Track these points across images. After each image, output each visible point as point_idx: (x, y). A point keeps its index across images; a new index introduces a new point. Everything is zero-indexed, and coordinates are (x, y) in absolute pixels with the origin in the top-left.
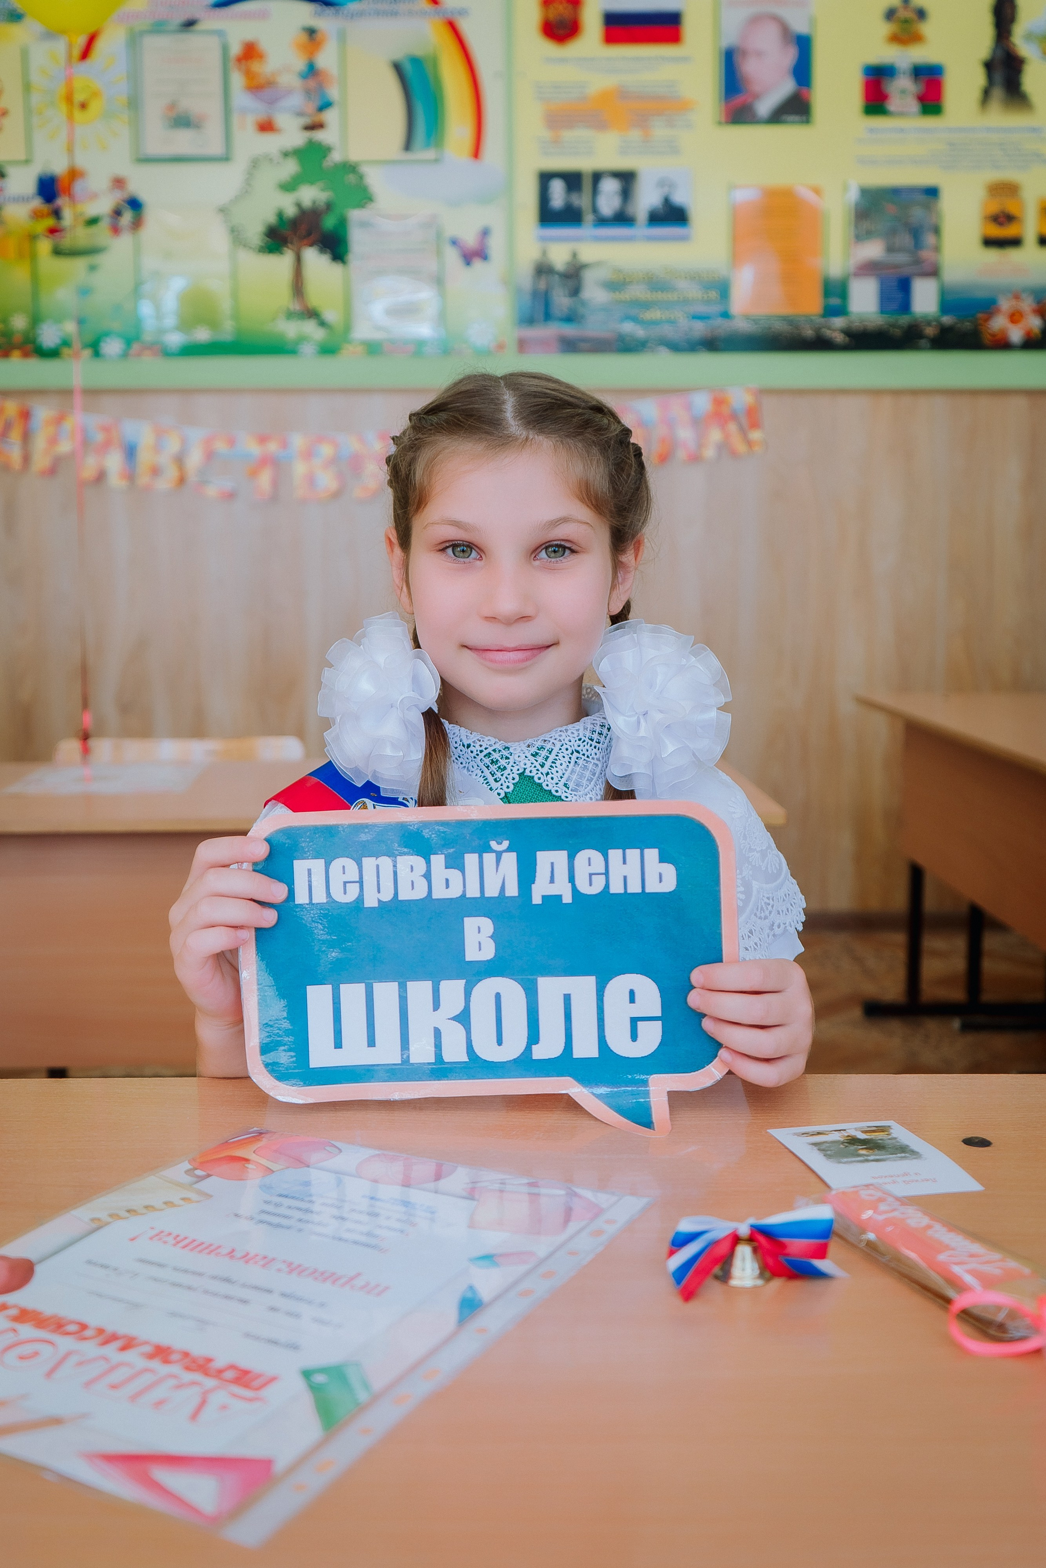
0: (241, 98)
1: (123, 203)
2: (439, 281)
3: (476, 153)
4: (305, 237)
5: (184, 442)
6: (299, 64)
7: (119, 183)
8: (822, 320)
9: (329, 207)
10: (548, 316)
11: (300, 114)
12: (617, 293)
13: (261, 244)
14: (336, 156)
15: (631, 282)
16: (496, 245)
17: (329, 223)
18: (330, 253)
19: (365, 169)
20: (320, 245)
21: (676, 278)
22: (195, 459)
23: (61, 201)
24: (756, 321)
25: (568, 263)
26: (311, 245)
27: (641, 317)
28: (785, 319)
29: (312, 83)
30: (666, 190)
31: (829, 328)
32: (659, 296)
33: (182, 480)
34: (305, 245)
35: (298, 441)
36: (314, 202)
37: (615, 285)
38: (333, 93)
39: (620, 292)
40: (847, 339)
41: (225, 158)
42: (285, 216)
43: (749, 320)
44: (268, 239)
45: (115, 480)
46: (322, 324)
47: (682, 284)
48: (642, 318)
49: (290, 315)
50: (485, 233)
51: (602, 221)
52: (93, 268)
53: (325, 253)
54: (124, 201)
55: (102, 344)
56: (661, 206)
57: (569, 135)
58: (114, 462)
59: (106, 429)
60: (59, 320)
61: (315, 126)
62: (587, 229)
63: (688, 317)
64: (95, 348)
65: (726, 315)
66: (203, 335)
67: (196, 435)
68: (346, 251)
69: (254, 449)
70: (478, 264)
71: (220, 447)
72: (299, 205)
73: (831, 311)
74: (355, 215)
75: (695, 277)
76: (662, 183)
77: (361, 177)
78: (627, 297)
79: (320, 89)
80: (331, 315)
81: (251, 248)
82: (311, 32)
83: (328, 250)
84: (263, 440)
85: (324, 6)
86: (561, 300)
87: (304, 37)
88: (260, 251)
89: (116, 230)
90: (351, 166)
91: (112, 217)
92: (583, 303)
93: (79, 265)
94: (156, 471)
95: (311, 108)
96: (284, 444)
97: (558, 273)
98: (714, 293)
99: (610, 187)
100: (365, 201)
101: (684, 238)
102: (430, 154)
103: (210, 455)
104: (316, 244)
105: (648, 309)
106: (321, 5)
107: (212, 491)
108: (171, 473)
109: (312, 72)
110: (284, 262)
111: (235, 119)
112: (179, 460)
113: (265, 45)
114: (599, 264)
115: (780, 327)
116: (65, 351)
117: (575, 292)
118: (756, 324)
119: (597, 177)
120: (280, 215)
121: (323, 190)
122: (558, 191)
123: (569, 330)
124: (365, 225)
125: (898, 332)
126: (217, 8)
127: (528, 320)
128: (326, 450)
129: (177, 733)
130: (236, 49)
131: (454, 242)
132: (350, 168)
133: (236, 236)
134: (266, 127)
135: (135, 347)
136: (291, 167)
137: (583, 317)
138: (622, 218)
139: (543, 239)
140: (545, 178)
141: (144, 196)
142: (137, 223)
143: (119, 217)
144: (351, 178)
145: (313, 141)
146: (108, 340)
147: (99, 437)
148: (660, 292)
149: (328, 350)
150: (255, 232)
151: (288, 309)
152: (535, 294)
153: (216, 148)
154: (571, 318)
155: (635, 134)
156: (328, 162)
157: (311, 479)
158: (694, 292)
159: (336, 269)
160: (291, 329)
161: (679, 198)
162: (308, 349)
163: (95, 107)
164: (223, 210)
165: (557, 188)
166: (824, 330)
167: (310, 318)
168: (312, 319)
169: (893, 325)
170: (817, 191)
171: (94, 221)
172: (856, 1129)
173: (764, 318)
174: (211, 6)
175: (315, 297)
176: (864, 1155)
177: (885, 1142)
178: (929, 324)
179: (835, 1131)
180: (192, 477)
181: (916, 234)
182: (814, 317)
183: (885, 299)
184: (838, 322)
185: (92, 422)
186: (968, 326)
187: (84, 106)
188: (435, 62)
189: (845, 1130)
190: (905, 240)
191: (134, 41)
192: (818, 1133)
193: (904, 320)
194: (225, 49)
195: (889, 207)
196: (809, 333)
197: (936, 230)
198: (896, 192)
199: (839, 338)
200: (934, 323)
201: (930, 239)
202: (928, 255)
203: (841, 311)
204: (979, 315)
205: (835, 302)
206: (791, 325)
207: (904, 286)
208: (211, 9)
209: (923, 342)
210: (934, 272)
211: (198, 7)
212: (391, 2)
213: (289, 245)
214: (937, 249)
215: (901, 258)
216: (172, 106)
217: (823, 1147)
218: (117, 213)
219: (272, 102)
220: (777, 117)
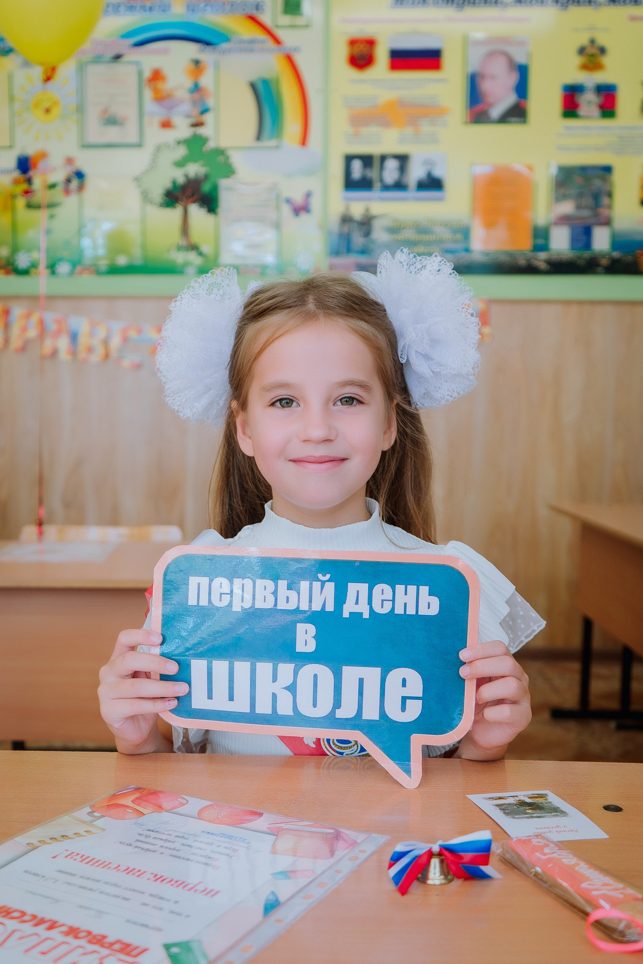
0: (150, 105)
1: (71, 174)
2: (277, 226)
3: (304, 141)
4: (190, 197)
5: (109, 331)
6: (189, 83)
7: (69, 161)
8: (532, 254)
9: (206, 177)
10: (349, 250)
11: (188, 116)
12: (395, 235)
13: (162, 201)
14: (211, 144)
15: (404, 228)
16: (315, 203)
17: (206, 188)
18: (206, 207)
19: (230, 153)
20: (200, 202)
21: (435, 225)
22: (116, 342)
23: (31, 173)
24: (487, 254)
25: (362, 215)
26: (194, 202)
28: (507, 253)
29: (196, 96)
30: (429, 167)
31: (536, 259)
32: (423, 237)
33: (107, 356)
34: (190, 202)
36: (197, 175)
37: (394, 230)
38: (210, 102)
39: (397, 234)
40: (549, 266)
41: (139, 145)
42: (177, 183)
43: (483, 254)
44: (166, 198)
45: (64, 355)
46: (201, 254)
47: (439, 229)
49: (180, 248)
50: (308, 195)
51: (386, 188)
52: (52, 217)
53: (204, 207)
54: (73, 173)
55: (57, 266)
56: (426, 178)
57: (366, 131)
58: (63, 343)
59: (59, 322)
60: (29, 250)
61: (198, 124)
62: (376, 193)
63: (442, 251)
64: (52, 268)
65: (467, 250)
66: (122, 261)
67: (117, 326)
68: (217, 206)
69: (154, 336)
70: (304, 216)
71: (132, 334)
72: (186, 176)
73: (537, 248)
74: (224, 183)
75: (447, 225)
76: (426, 162)
77: (227, 158)
78: (402, 237)
79: (202, 100)
80: (206, 248)
81: (155, 204)
82: (197, 63)
83: (206, 206)
85: (206, 45)
86: (358, 240)
87: (192, 66)
88: (161, 206)
89: (67, 192)
90: (221, 150)
91: (65, 183)
92: (372, 242)
94: (90, 350)
95: (196, 112)
97: (356, 222)
98: (459, 235)
99: (392, 165)
100: (230, 173)
101: (440, 199)
102: (273, 143)
103: (125, 339)
104: (197, 202)
105: (416, 246)
106: (204, 45)
107: (126, 363)
108: (100, 351)
109: (197, 89)
110: (176, 213)
111: (146, 119)
112: (106, 342)
113: (167, 71)
114: (383, 216)
115: (503, 258)
116: (33, 270)
117: (367, 234)
118: (488, 256)
119: (383, 158)
120: (174, 183)
121: (202, 166)
122: (357, 167)
124: (230, 189)
125: (582, 262)
126: (135, 47)
127: (336, 252)
129: (102, 522)
130: (147, 74)
131: (288, 201)
132: (220, 152)
133: (145, 196)
134: (166, 125)
135: (79, 268)
136: (182, 151)
137: (373, 250)
138: (399, 186)
139: (347, 199)
140: (349, 159)
141: (86, 169)
142: (81, 188)
143: (70, 183)
144: (221, 159)
145: (197, 134)
146: (61, 263)
147: (54, 327)
148: (424, 235)
149: (203, 270)
150: (158, 193)
151: (178, 244)
152: (341, 235)
153: (133, 138)
154: (364, 251)
155: (409, 130)
156: (206, 148)
159: (210, 218)
160: (180, 257)
161: (437, 173)
162: (191, 270)
163: (55, 111)
164: (137, 179)
165: (357, 165)
166: (532, 260)
167: (192, 250)
168: (194, 251)
169: (579, 258)
170: (530, 168)
171: (52, 186)
172: (524, 796)
173: (493, 252)
174: (132, 45)
175: (196, 236)
176: (530, 813)
177: (543, 805)
178: (604, 256)
179: (511, 797)
180: (114, 353)
181: (596, 197)
182: (527, 252)
183: (574, 241)
184: (543, 255)
185: (50, 317)
186: (629, 258)
187: (48, 111)
188: (277, 82)
189: (517, 796)
190: (588, 201)
191: (81, 69)
192: (500, 798)
193: (586, 254)
194: (140, 74)
195: (578, 180)
196: (522, 262)
197: (610, 195)
198: (584, 169)
199: (543, 266)
200: (607, 257)
201: (605, 200)
202: (604, 211)
203: (544, 248)
204: (638, 251)
205: (540, 242)
206: (511, 257)
207: (587, 231)
208: (132, 47)
209: (599, 269)
210: (607, 222)
211: (123, 46)
212: (249, 43)
213: (180, 202)
214: (610, 207)
215: (585, 213)
216: (105, 111)
217: (503, 807)
218: (68, 181)
219: (170, 108)
220: (504, 119)
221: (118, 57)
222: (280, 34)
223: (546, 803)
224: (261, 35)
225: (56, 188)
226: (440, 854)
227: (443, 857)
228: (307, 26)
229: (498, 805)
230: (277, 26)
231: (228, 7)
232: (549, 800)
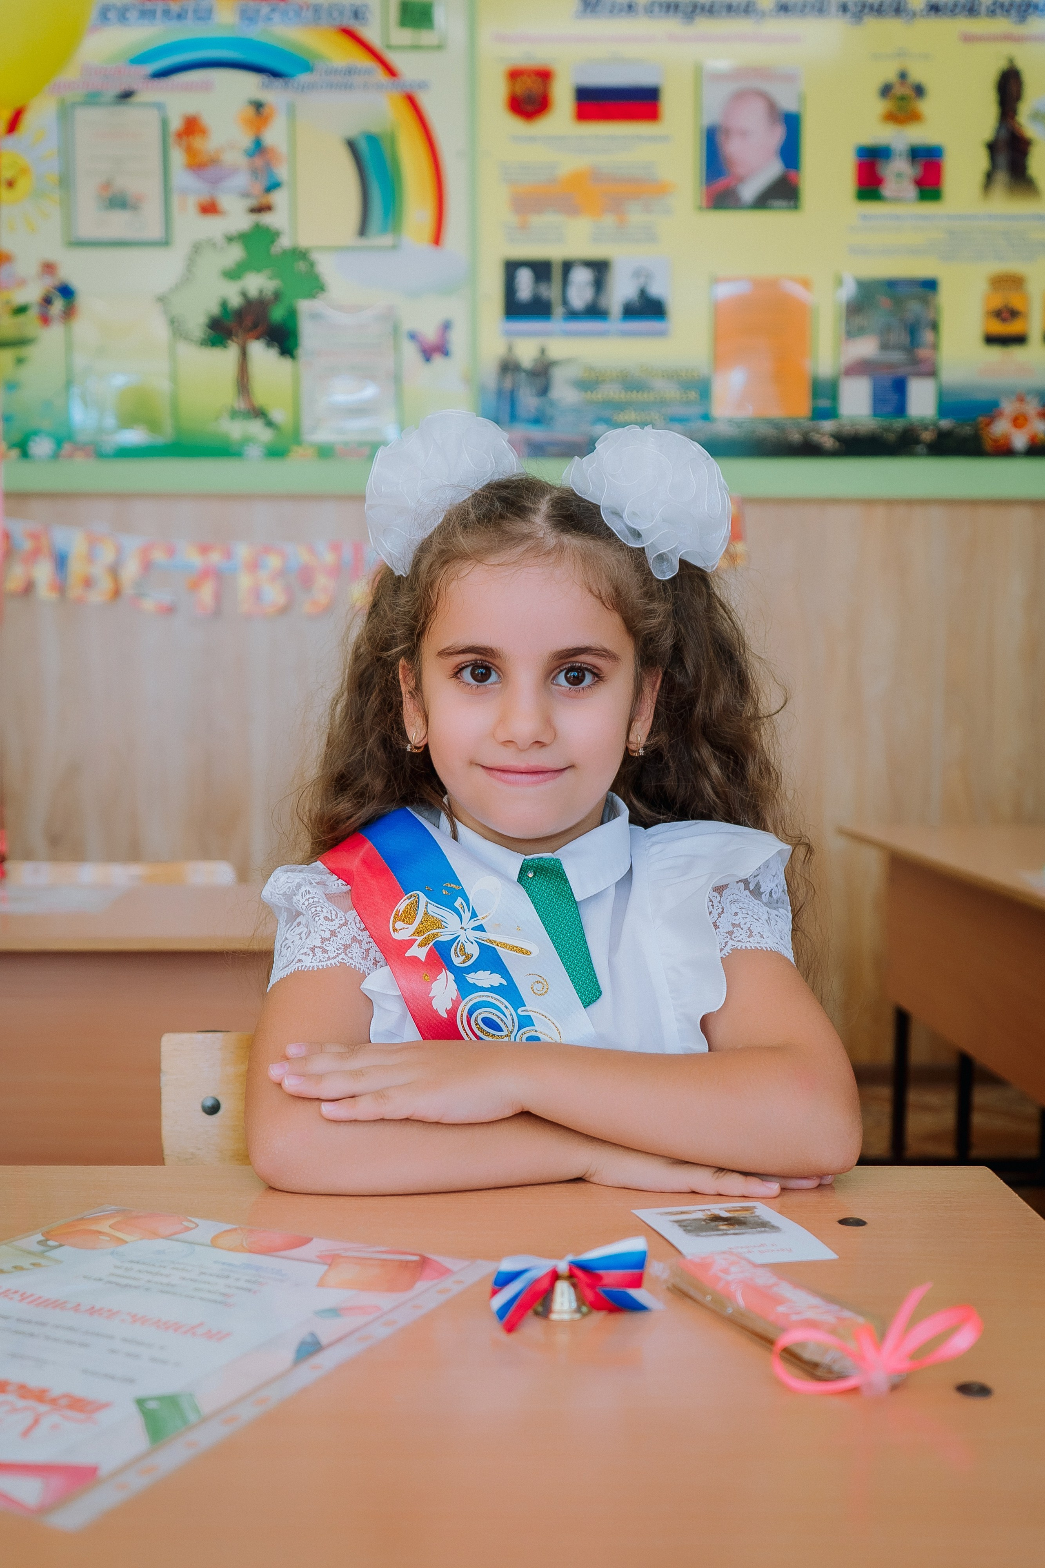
0: (181, 176)
1: (51, 289)
2: (395, 380)
3: (437, 239)
4: (251, 330)
5: (119, 551)
6: (245, 140)
7: (49, 268)
8: (811, 424)
9: (277, 296)
10: (514, 417)
11: (246, 195)
12: (589, 393)
13: (203, 336)
14: (285, 242)
15: (604, 381)
16: (458, 340)
17: (277, 314)
18: (278, 347)
19: (316, 256)
20: (267, 338)
21: (653, 376)
22: (131, 570)
24: (739, 425)
25: (535, 360)
26: (258, 338)
27: (616, 418)
28: (770, 422)
29: (259, 162)
30: (642, 280)
31: (818, 432)
32: (634, 396)
33: (117, 593)
34: (250, 338)
35: (242, 551)
36: (261, 292)
37: (587, 384)
38: (282, 172)
39: (592, 392)
40: (837, 444)
41: (165, 242)
42: (230, 306)
43: (731, 423)
44: (212, 332)
45: (44, 591)
46: (270, 424)
47: (659, 384)
48: (616, 420)
49: (234, 414)
50: (446, 326)
51: (572, 315)
52: (20, 361)
53: (273, 346)
54: (54, 288)
55: (31, 444)
56: (636, 299)
57: (537, 220)
58: (43, 572)
59: (35, 537)
61: (262, 209)
62: (557, 323)
63: (665, 419)
64: (23, 448)
65: (706, 417)
67: (132, 544)
68: (296, 345)
69: (195, 560)
70: (438, 361)
71: (159, 556)
72: (244, 294)
73: (820, 414)
74: (304, 306)
75: (673, 376)
76: (637, 273)
77: (312, 265)
78: (599, 396)
79: (268, 167)
80: (279, 415)
81: (192, 340)
82: (258, 106)
83: (276, 344)
84: (204, 549)
85: (272, 78)
86: (528, 401)
87: (250, 112)
88: (202, 344)
89: (45, 320)
90: (300, 252)
91: (41, 305)
92: (552, 404)
93: (6, 356)
94: (88, 583)
95: (257, 188)
96: (228, 554)
97: (525, 371)
98: (693, 393)
99: (581, 277)
100: (315, 290)
101: (662, 334)
102: (387, 240)
103: (147, 566)
104: (262, 337)
105: (622, 411)
106: (269, 77)
107: (149, 605)
108: (105, 584)
109: (259, 149)
110: (228, 356)
111: (176, 201)
112: (114, 571)
113: (208, 119)
114: (568, 361)
115: (765, 430)
117: (544, 391)
118: (739, 427)
119: (567, 266)
120: (224, 305)
121: (270, 278)
122: (525, 282)
123: (538, 434)
124: (316, 316)
125: (891, 438)
126: (155, 78)
128: (274, 562)
130: (176, 124)
131: (413, 336)
132: (301, 254)
133: (176, 326)
134: (209, 209)
135: (67, 447)
136: (235, 254)
137: (551, 418)
138: (595, 311)
139: (509, 334)
140: (511, 267)
141: (76, 282)
142: (69, 313)
143: (49, 306)
144: (302, 266)
145: (260, 225)
146: (37, 439)
147: (27, 545)
148: (635, 392)
149: (276, 452)
150: (196, 323)
151: (233, 407)
152: (500, 393)
153: (155, 231)
154: (538, 420)
155: (609, 220)
156: (276, 249)
157: (257, 593)
158: (672, 392)
159: (285, 365)
160: (236, 430)
161: (656, 290)
162: (254, 452)
163: (22, 185)
164: (162, 300)
165: (525, 278)
166: (812, 434)
167: (256, 417)
168: (258, 419)
169: (887, 430)
170: (806, 283)
171: (21, 310)
172: (720, 1209)
173: (748, 420)
174: (150, 76)
175: (261, 395)
176: (724, 1230)
177: (747, 1219)
178: (926, 428)
179: (699, 1210)
180: (128, 590)
181: (913, 330)
182: (802, 420)
183: (878, 401)
184: (828, 426)
185: (20, 528)
186: (967, 430)
187: (10, 184)
188: (393, 139)
189: (709, 1210)
190: (900, 337)
191: (65, 114)
192: (682, 1213)
193: (899, 424)
194: (165, 123)
195: (884, 301)
196: (796, 437)
197: (934, 326)
198: (892, 285)
199: (828, 443)
200: (931, 427)
201: (927, 336)
202: (923, 353)
203: (831, 413)
204: (981, 419)
205: (824, 403)
206: (777, 429)
207: (900, 387)
208: (149, 79)
209: (920, 448)
210: (932, 373)
211: (135, 77)
212: (345, 74)
213: (234, 338)
214: (935, 346)
215: (897, 356)
216: (107, 185)
217: (684, 1224)
218: (47, 301)
219: (215, 182)
220: (763, 202)
221: (126, 96)
222: (394, 59)
223: (752, 1217)
224: (364, 61)
225: (27, 313)
226: (571, 1276)
227: (575, 1280)
228: (439, 47)
229: (677, 1222)
230: (389, 47)
231: (308, 14)
232: (757, 1214)
